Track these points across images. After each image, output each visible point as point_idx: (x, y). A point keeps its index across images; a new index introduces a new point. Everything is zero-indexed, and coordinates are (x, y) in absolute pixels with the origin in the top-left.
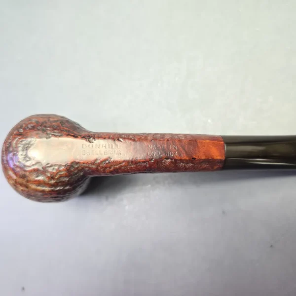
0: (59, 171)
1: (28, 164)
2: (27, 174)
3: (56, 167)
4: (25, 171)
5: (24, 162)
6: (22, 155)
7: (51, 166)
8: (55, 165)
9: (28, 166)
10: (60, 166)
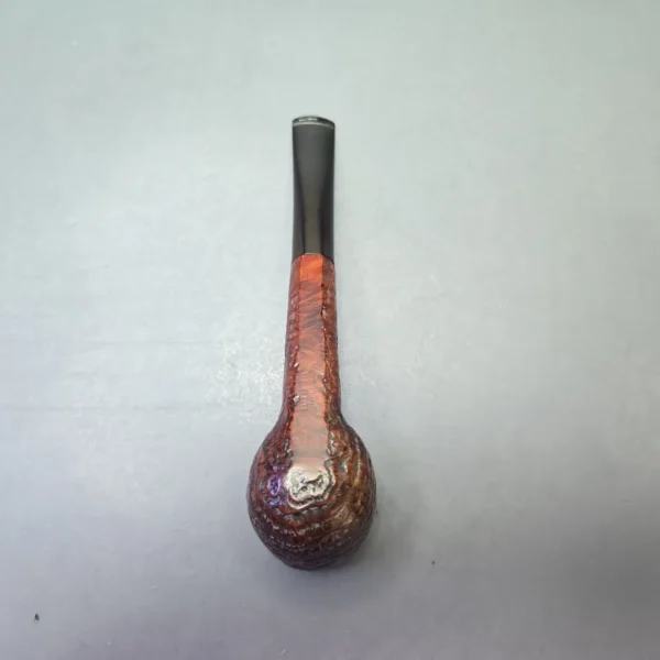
0: (335, 439)
1: (326, 480)
2: (340, 483)
3: (332, 442)
4: (336, 485)
5: (324, 487)
6: (314, 490)
7: (329, 448)
8: (329, 444)
9: (330, 480)
10: (329, 436)
